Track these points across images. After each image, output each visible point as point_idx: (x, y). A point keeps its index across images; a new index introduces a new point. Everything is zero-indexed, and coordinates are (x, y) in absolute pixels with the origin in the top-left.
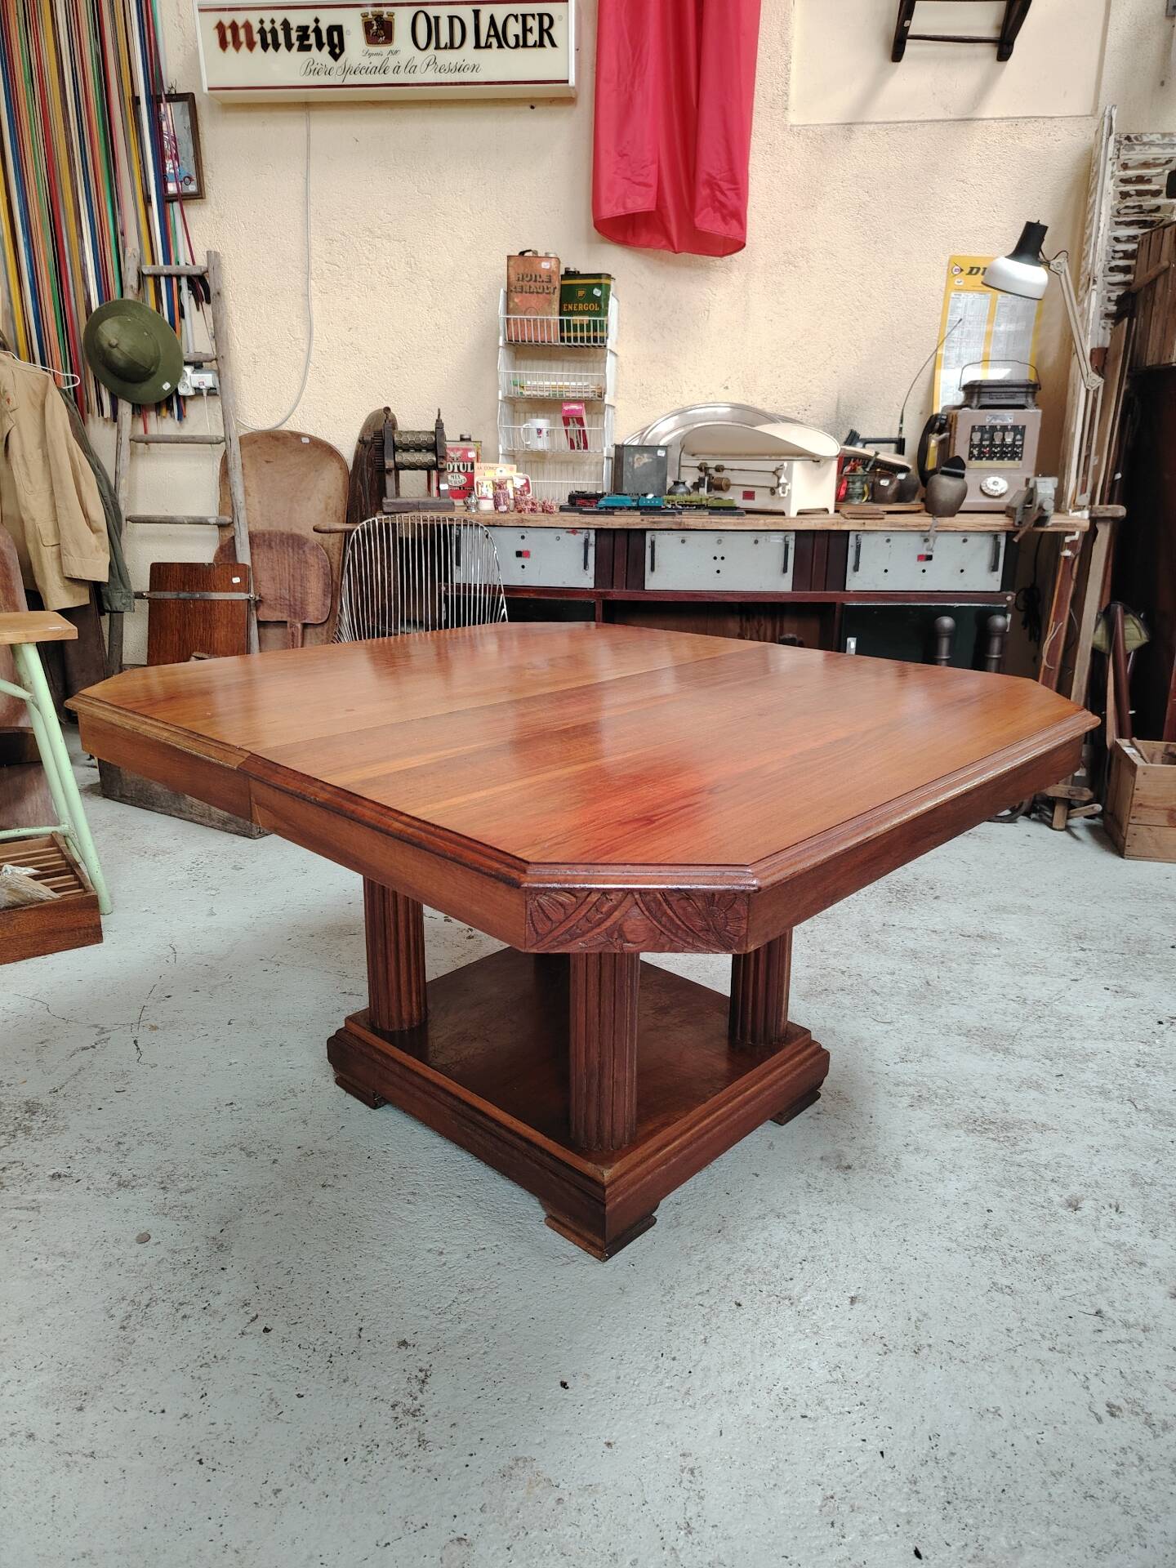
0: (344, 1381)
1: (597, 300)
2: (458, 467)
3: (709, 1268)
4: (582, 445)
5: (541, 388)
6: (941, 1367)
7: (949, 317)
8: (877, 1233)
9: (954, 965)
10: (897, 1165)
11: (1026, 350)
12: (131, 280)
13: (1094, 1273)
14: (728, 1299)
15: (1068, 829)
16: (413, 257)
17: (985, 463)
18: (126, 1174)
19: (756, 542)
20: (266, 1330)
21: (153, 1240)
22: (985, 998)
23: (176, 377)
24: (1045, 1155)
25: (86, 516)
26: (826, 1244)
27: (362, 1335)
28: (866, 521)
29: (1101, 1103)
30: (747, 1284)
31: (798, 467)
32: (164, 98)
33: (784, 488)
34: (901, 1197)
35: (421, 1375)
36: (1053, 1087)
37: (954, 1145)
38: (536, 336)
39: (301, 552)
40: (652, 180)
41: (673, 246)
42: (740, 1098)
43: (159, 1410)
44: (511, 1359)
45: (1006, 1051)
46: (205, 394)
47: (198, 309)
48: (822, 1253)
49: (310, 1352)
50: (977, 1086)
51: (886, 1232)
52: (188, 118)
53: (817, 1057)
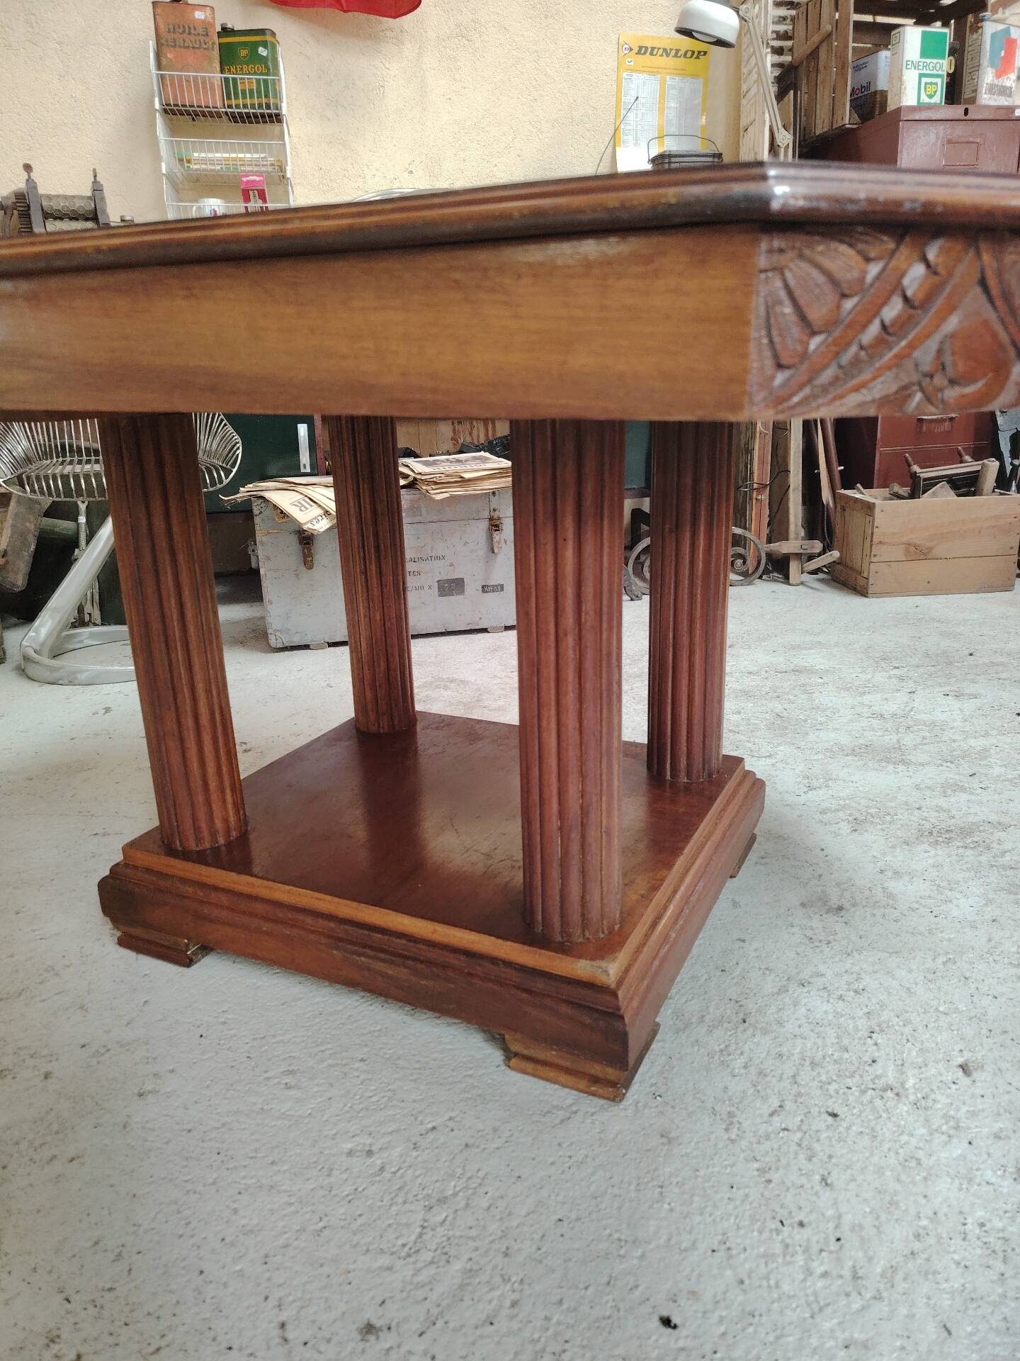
1: (263, 60)
3: (762, 1074)
5: (212, 161)
7: (623, 99)
8: (929, 977)
9: (791, 697)
14: (815, 1111)
15: (802, 584)
26: (883, 1005)
27: (289, 1335)
30: (823, 1082)
34: (922, 929)
36: (976, 786)
37: (931, 861)
38: (199, 100)
41: (341, 6)
45: (904, 762)
48: (884, 1018)
50: (903, 799)
51: (939, 974)
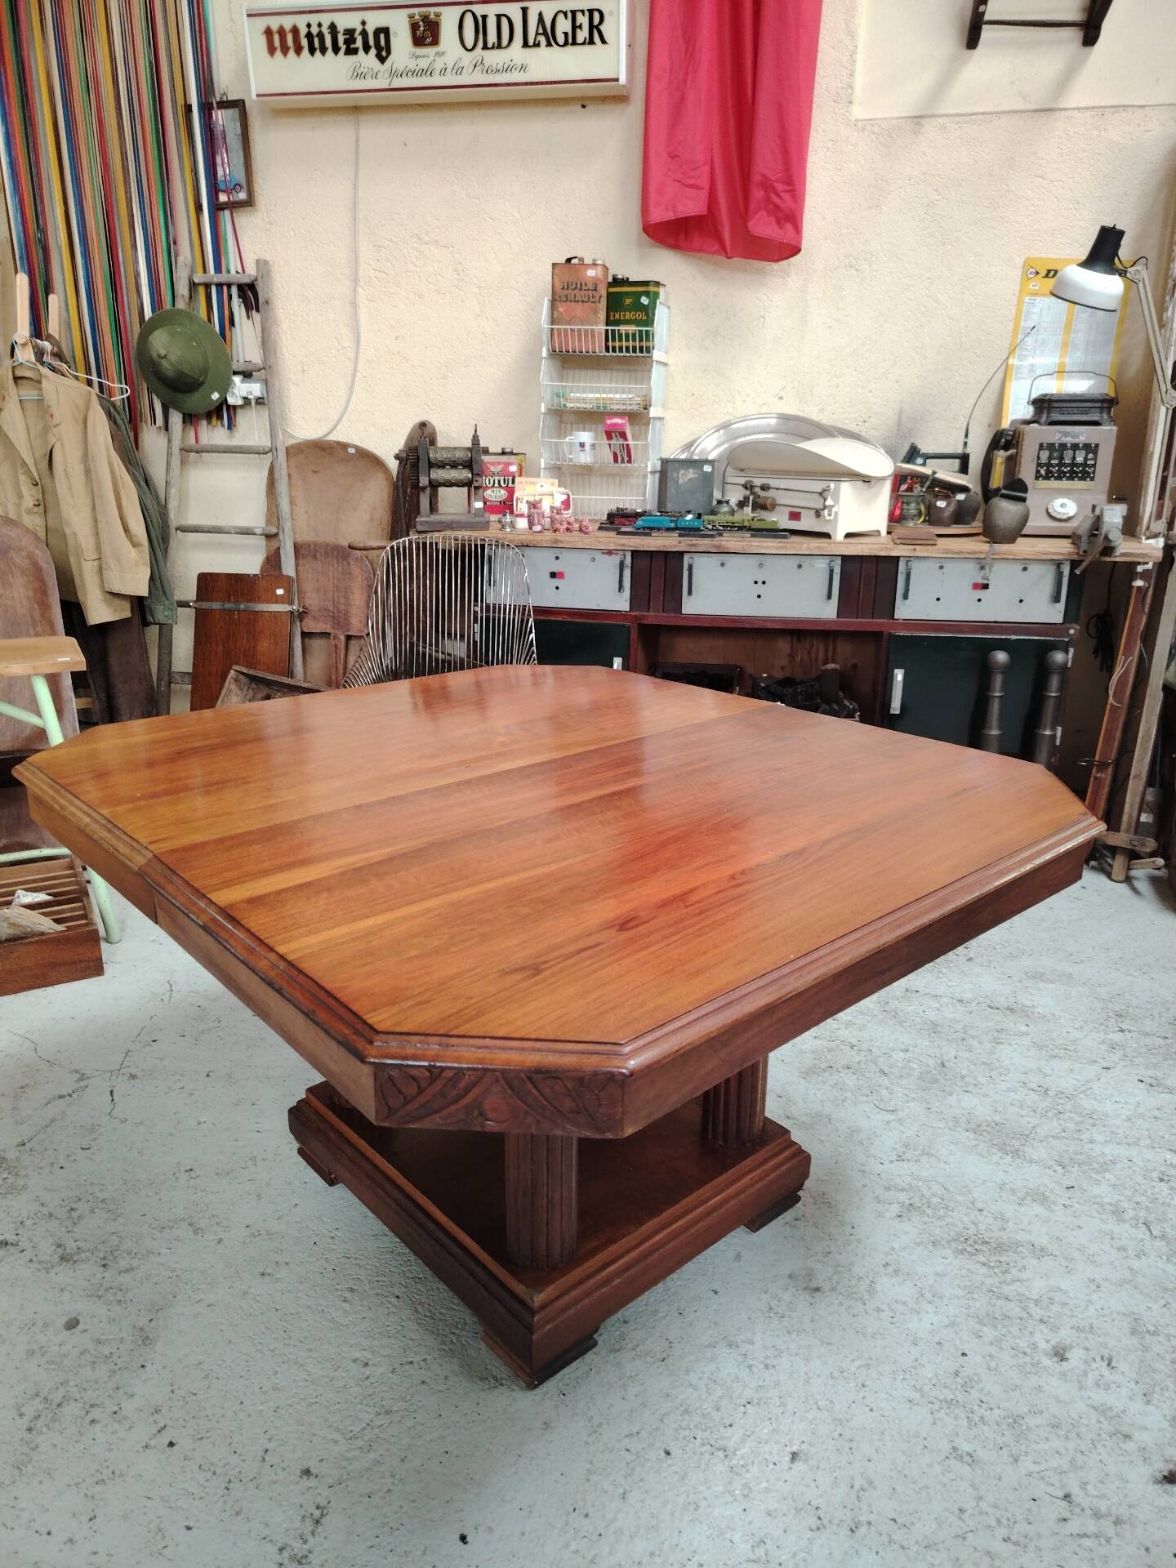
0: (237, 1514)
1: (644, 308)
2: (499, 481)
3: (644, 1405)
4: (626, 459)
5: (584, 400)
6: (877, 1553)
7: (1022, 324)
8: (834, 1374)
9: (975, 1043)
10: (871, 1291)
11: (1106, 358)
12: (183, 289)
13: (1071, 1445)
14: (658, 1445)
15: (1128, 880)
16: (460, 263)
17: (1053, 484)
18: (71, 1246)
19: (800, 566)
20: (171, 1444)
21: (81, 1327)
22: (1004, 1086)
23: (225, 387)
24: (1038, 1287)
25: (126, 529)
26: (777, 1384)
27: (267, 1458)
28: (917, 547)
29: (1112, 1225)
30: (681, 1427)
31: (846, 488)
32: (215, 105)
33: (830, 511)
34: (869, 1330)
35: (317, 1513)
36: (1061, 1201)
37: (939, 1268)
38: (581, 346)
39: (345, 563)
40: (704, 182)
41: (726, 252)
42: (701, 1209)
43: (44, 1530)
44: (414, 1501)
45: (1016, 1153)
46: (253, 403)
47: (248, 318)
48: (769, 1394)
49: (209, 1475)
50: (976, 1195)
51: (845, 1374)
52: (238, 124)
53: (794, 1161)
